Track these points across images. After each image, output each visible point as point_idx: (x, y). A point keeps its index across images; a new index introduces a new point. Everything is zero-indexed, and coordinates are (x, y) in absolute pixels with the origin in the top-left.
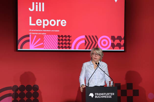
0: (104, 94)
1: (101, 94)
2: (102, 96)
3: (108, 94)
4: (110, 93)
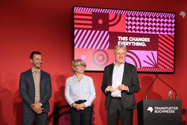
1: (161, 108)
3: (170, 108)
4: (173, 107)
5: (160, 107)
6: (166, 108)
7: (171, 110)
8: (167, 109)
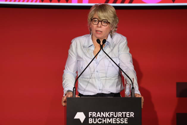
0: (109, 115)
1: (102, 113)
2: (104, 120)
3: (119, 114)
4: (124, 113)
5: (99, 113)
6: (111, 115)
7: (120, 118)
8: (113, 117)
